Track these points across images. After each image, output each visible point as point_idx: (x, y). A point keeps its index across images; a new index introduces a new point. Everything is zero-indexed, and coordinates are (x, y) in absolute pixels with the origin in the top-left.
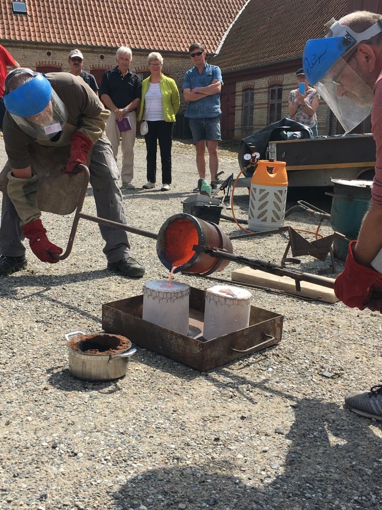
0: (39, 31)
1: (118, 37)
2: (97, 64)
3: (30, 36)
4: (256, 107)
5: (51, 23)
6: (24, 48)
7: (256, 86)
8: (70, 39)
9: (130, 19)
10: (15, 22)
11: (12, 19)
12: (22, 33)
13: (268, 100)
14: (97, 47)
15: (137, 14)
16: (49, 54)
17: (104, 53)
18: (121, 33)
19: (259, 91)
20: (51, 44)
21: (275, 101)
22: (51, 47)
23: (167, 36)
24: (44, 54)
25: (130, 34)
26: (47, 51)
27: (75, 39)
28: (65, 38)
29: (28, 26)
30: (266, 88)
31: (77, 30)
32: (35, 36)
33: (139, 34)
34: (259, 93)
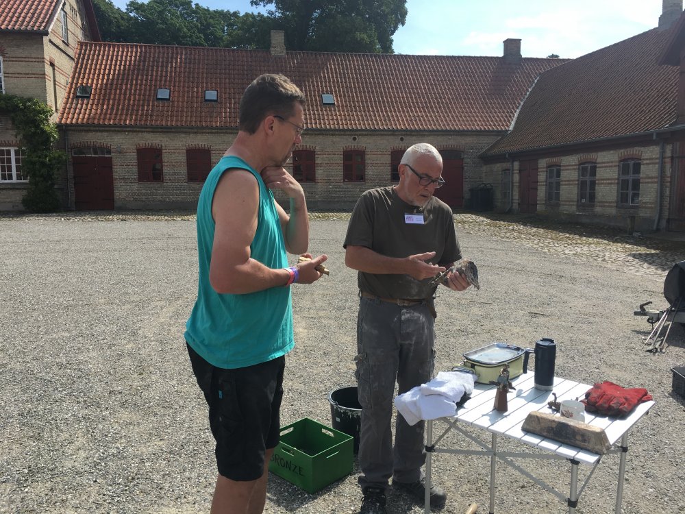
0: (346, 120)
1: (416, 120)
2: (398, 145)
3: (338, 124)
4: (564, 183)
5: (356, 111)
6: (333, 135)
7: (563, 163)
8: (373, 124)
9: (426, 103)
10: (325, 113)
11: (322, 110)
12: (331, 122)
13: (579, 176)
14: (398, 130)
15: (432, 98)
16: (354, 139)
17: (404, 135)
18: (418, 116)
19: (567, 168)
20: (357, 130)
21: (588, 178)
22: (357, 133)
23: (461, 116)
24: (350, 139)
25: (427, 116)
26: (353, 136)
27: (378, 124)
28: (369, 125)
29: (336, 115)
30: (576, 165)
31: (379, 116)
32: (342, 124)
33: (435, 116)
34: (566, 170)
